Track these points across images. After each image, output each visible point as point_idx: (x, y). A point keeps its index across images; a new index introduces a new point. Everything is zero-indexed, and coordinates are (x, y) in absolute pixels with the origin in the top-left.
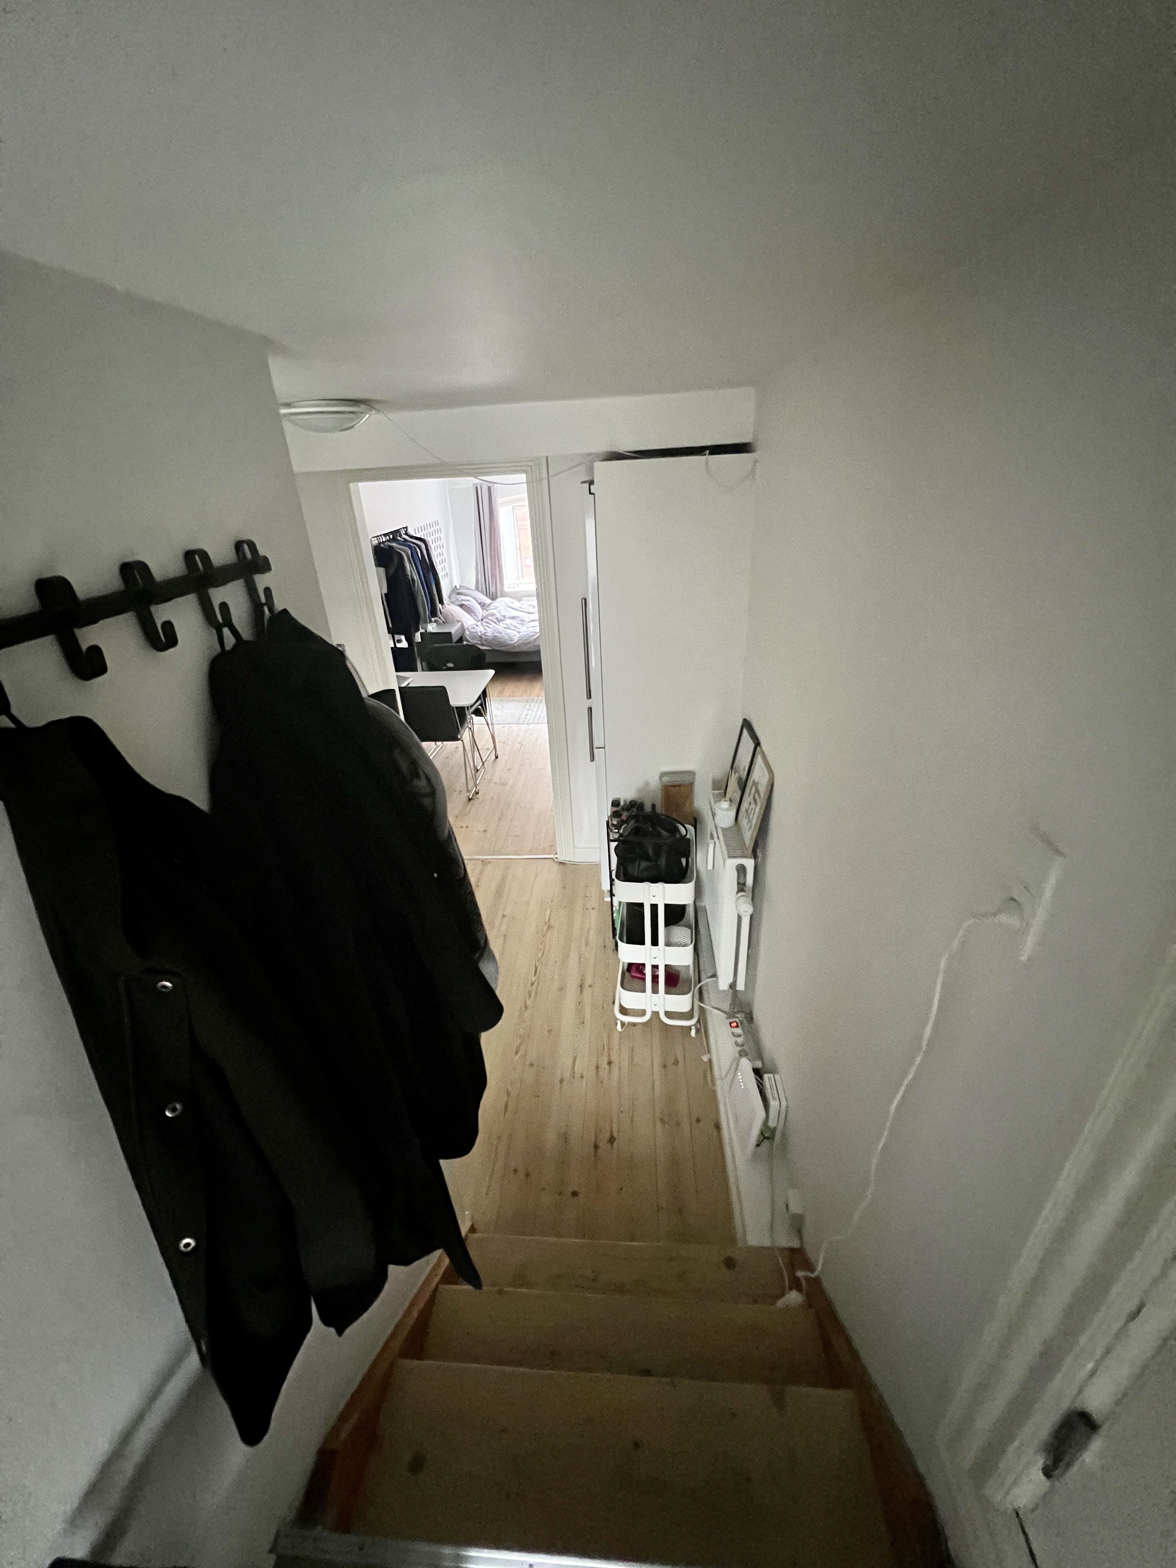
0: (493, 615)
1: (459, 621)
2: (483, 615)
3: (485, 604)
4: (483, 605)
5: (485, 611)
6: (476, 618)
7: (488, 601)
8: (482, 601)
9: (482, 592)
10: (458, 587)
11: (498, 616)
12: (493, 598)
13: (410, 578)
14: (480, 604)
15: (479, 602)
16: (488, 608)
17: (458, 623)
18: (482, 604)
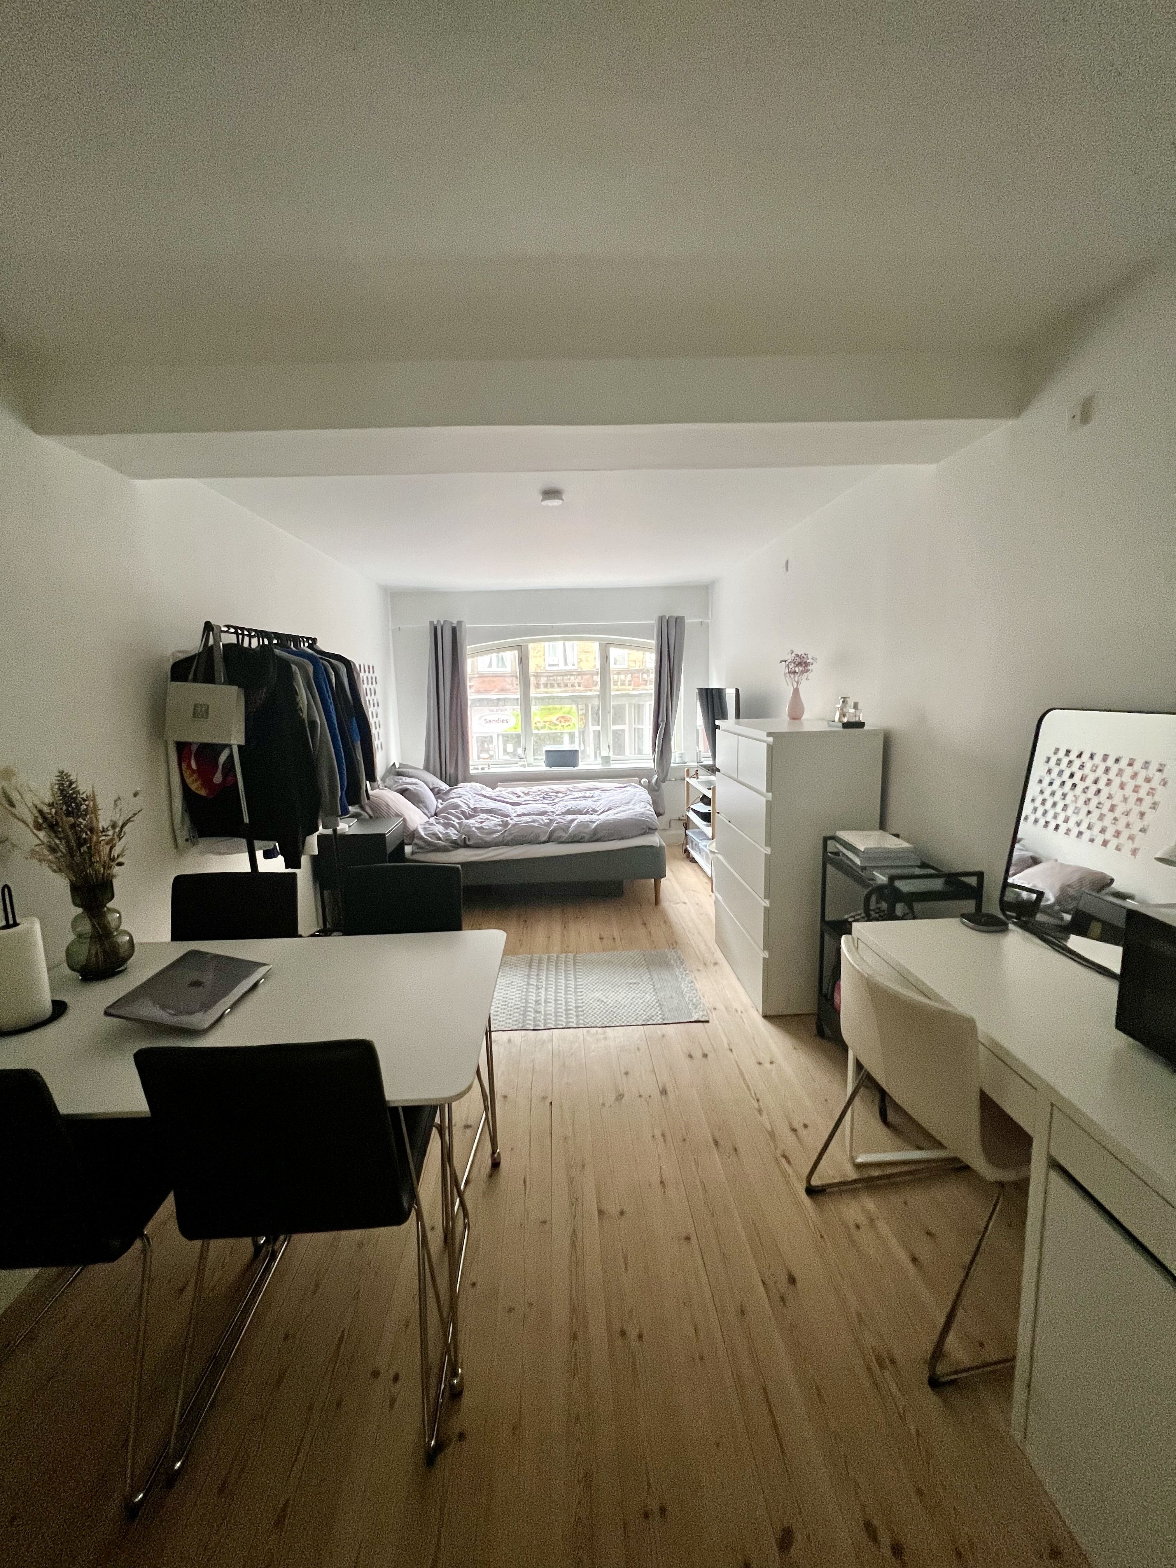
0: (457, 806)
1: (398, 815)
2: (437, 807)
3: (440, 790)
4: (437, 793)
5: (440, 801)
6: (426, 811)
7: (444, 786)
8: (435, 786)
9: (435, 774)
10: (397, 766)
11: (464, 807)
12: (453, 782)
13: (305, 716)
14: (432, 790)
15: (431, 787)
16: (446, 798)
17: (397, 818)
18: (437, 789)
